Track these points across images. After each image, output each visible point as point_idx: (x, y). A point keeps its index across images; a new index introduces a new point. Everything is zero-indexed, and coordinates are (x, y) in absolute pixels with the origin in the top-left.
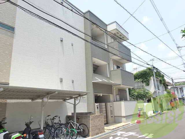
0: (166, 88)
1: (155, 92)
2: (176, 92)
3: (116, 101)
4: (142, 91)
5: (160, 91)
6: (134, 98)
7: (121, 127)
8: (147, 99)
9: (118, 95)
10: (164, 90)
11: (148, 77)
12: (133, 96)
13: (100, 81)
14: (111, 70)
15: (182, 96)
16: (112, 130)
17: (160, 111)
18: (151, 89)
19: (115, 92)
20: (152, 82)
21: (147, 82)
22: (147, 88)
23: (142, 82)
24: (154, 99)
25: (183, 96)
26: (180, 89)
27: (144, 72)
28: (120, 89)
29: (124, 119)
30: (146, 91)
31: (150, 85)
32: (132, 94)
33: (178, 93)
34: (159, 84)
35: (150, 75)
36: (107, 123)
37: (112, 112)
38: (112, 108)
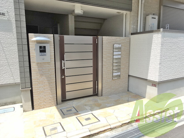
9: (151, 16)
29: (152, 91)
36: (96, 93)
37: (118, 65)
38: (120, 53)
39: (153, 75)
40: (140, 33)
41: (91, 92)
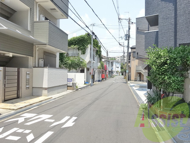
0: (100, 60)
1: (90, 62)
2: (108, 65)
3: (38, 67)
4: (77, 60)
5: (95, 62)
6: (66, 67)
7: (36, 103)
8: (81, 69)
9: (41, 60)
10: (99, 61)
11: (85, 44)
12: (65, 64)
13: (5, 28)
14: (35, 20)
15: (111, 70)
16: (16, 110)
17: (91, 82)
18: (87, 58)
19: (37, 53)
20: (88, 51)
21: (83, 50)
22: (82, 56)
23: (78, 49)
24: (88, 69)
25: (113, 69)
26: (111, 62)
27: (82, 38)
28: (47, 51)
29: (45, 92)
30: (81, 60)
31: (86, 53)
32: (65, 61)
33: (109, 66)
34: (95, 54)
35: (88, 42)
36: (18, 97)
37: (28, 82)
38: (29, 76)
39: (45, 85)
40: (37, 67)
41: (16, 96)
